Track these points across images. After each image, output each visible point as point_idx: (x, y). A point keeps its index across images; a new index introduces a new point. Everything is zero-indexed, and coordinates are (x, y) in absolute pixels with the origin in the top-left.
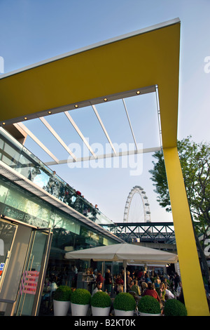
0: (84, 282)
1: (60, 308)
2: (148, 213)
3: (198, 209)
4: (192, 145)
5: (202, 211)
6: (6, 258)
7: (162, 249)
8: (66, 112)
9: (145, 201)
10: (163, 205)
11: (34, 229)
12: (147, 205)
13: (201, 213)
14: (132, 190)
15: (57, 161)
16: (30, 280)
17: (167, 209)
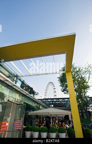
0: (35, 124)
1: (28, 134)
2: (55, 92)
3: (76, 93)
4: (75, 67)
5: (78, 93)
6: (9, 116)
7: (62, 109)
8: (31, 59)
9: (54, 87)
10: (63, 91)
11: (17, 104)
12: (55, 89)
13: (78, 94)
14: (49, 83)
15: (24, 75)
16: (17, 124)
17: (64, 93)
